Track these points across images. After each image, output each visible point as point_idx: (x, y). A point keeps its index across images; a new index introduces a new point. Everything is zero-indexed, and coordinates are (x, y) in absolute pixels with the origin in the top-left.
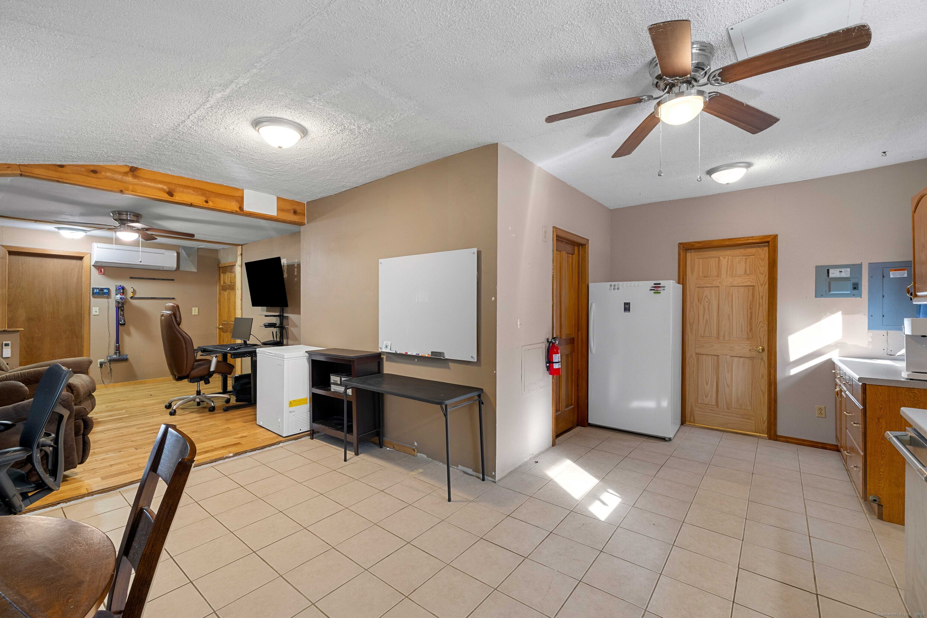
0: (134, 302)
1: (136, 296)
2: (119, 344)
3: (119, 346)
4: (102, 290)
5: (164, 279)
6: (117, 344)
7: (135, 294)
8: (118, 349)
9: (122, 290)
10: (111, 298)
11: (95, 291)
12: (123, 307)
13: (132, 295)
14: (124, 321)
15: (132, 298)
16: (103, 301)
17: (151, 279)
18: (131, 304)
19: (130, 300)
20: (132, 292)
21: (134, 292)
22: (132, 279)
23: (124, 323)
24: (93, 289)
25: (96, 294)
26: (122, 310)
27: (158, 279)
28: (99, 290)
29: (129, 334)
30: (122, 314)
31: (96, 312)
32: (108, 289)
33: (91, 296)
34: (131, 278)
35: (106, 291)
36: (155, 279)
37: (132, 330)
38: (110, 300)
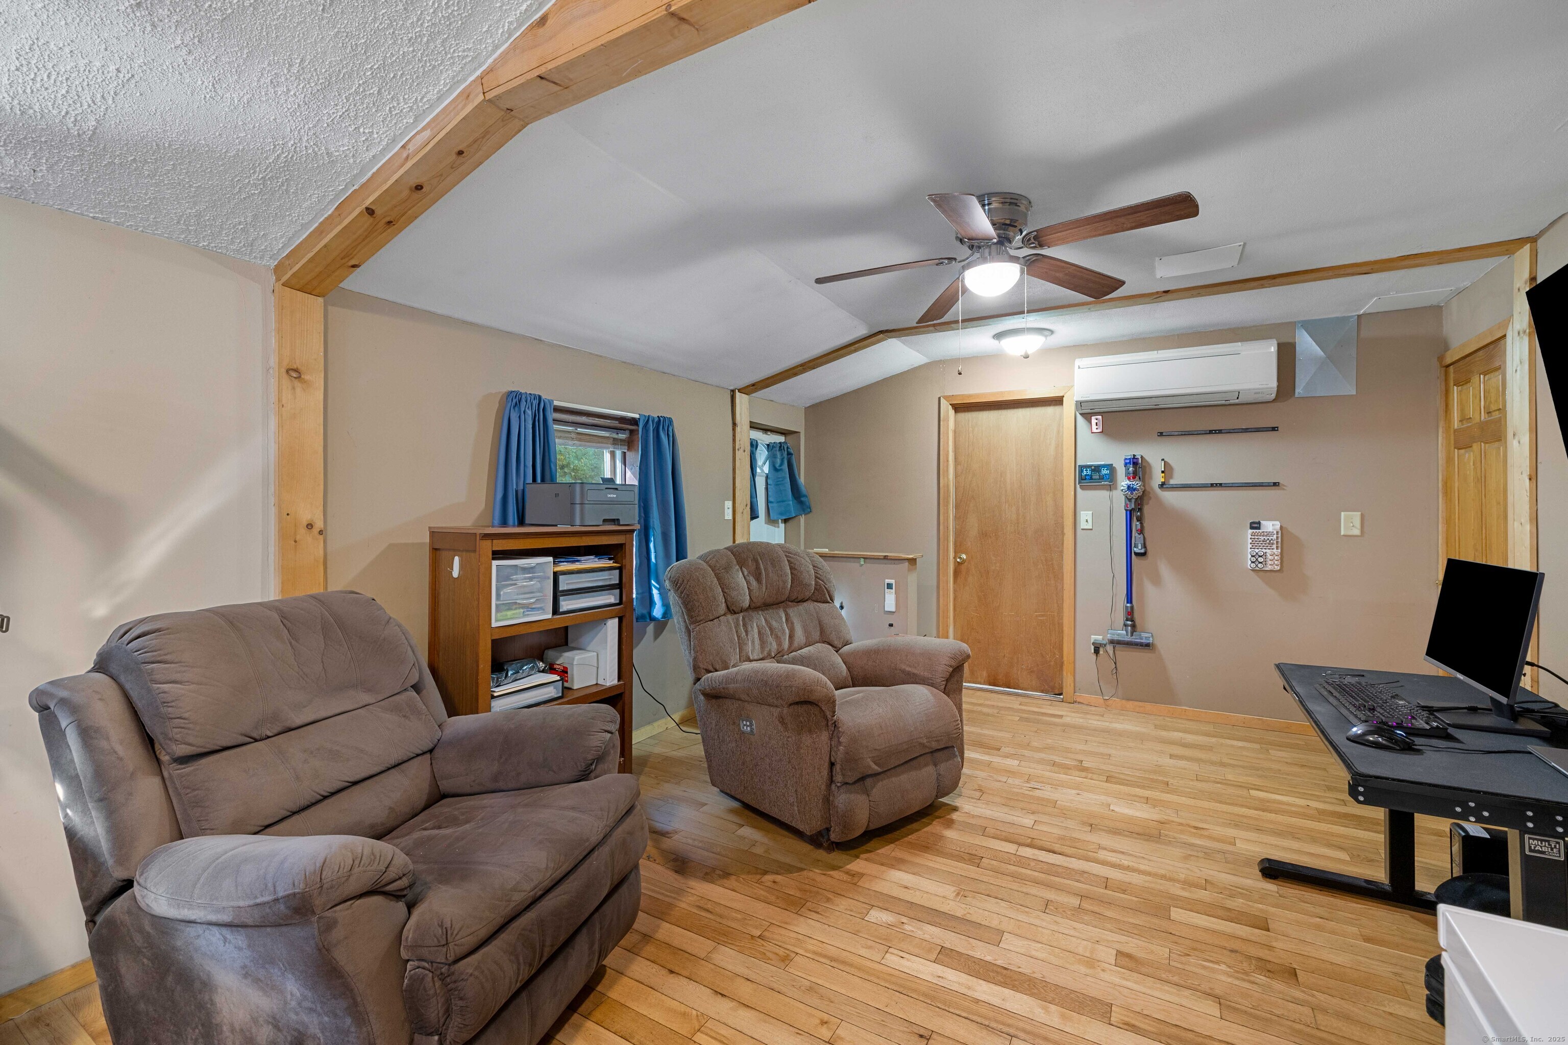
0: (1168, 497)
1: (1172, 482)
2: (1131, 603)
3: (1132, 608)
4: (1097, 469)
5: (1246, 430)
6: (1127, 603)
7: (1171, 477)
8: (1130, 615)
9: (1137, 467)
10: (1116, 489)
11: (1085, 472)
12: (1140, 510)
13: (1163, 480)
14: (1144, 546)
15: (1162, 486)
16: (1100, 496)
17: (1211, 432)
18: (1160, 502)
19: (1158, 491)
20: (1163, 472)
21: (1167, 470)
22: (1163, 438)
23: (1143, 551)
24: (1082, 468)
25: (1085, 479)
26: (1139, 519)
27: (1229, 432)
28: (1092, 470)
29: (1157, 580)
30: (1139, 527)
31: (1087, 521)
32: (1110, 467)
33: (1078, 486)
34: (1161, 434)
35: (1105, 472)
36: (1220, 432)
37: (1165, 570)
38: (1115, 493)
